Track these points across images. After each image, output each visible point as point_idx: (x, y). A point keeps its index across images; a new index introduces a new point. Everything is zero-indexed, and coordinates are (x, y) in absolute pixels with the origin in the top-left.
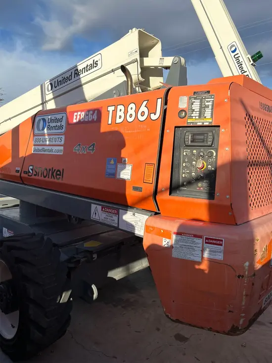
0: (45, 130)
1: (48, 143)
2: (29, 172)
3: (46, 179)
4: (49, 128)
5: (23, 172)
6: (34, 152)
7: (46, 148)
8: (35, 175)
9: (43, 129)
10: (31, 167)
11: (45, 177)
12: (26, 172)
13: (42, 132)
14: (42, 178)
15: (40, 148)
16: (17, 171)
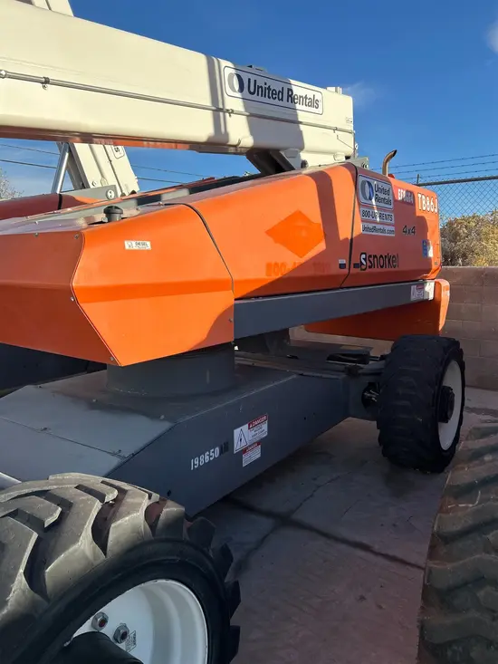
0: (373, 200)
1: (378, 219)
2: (362, 264)
3: (384, 270)
4: (377, 199)
5: (352, 266)
6: (365, 232)
7: (378, 227)
8: (370, 267)
9: (370, 199)
10: (363, 256)
11: (382, 267)
12: (356, 266)
13: (369, 202)
14: (380, 270)
15: (371, 226)
16: (342, 266)
